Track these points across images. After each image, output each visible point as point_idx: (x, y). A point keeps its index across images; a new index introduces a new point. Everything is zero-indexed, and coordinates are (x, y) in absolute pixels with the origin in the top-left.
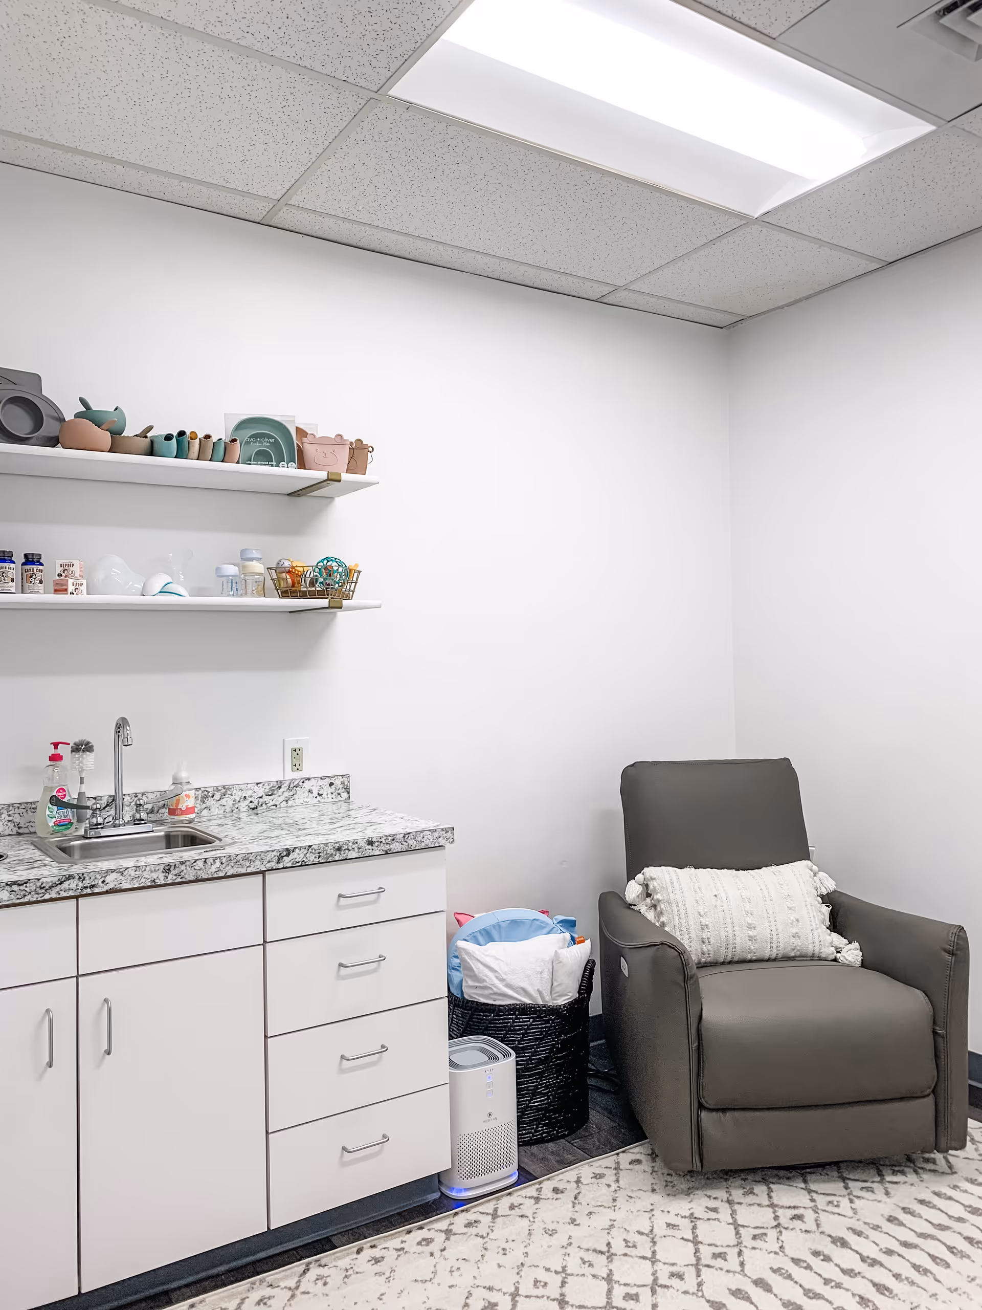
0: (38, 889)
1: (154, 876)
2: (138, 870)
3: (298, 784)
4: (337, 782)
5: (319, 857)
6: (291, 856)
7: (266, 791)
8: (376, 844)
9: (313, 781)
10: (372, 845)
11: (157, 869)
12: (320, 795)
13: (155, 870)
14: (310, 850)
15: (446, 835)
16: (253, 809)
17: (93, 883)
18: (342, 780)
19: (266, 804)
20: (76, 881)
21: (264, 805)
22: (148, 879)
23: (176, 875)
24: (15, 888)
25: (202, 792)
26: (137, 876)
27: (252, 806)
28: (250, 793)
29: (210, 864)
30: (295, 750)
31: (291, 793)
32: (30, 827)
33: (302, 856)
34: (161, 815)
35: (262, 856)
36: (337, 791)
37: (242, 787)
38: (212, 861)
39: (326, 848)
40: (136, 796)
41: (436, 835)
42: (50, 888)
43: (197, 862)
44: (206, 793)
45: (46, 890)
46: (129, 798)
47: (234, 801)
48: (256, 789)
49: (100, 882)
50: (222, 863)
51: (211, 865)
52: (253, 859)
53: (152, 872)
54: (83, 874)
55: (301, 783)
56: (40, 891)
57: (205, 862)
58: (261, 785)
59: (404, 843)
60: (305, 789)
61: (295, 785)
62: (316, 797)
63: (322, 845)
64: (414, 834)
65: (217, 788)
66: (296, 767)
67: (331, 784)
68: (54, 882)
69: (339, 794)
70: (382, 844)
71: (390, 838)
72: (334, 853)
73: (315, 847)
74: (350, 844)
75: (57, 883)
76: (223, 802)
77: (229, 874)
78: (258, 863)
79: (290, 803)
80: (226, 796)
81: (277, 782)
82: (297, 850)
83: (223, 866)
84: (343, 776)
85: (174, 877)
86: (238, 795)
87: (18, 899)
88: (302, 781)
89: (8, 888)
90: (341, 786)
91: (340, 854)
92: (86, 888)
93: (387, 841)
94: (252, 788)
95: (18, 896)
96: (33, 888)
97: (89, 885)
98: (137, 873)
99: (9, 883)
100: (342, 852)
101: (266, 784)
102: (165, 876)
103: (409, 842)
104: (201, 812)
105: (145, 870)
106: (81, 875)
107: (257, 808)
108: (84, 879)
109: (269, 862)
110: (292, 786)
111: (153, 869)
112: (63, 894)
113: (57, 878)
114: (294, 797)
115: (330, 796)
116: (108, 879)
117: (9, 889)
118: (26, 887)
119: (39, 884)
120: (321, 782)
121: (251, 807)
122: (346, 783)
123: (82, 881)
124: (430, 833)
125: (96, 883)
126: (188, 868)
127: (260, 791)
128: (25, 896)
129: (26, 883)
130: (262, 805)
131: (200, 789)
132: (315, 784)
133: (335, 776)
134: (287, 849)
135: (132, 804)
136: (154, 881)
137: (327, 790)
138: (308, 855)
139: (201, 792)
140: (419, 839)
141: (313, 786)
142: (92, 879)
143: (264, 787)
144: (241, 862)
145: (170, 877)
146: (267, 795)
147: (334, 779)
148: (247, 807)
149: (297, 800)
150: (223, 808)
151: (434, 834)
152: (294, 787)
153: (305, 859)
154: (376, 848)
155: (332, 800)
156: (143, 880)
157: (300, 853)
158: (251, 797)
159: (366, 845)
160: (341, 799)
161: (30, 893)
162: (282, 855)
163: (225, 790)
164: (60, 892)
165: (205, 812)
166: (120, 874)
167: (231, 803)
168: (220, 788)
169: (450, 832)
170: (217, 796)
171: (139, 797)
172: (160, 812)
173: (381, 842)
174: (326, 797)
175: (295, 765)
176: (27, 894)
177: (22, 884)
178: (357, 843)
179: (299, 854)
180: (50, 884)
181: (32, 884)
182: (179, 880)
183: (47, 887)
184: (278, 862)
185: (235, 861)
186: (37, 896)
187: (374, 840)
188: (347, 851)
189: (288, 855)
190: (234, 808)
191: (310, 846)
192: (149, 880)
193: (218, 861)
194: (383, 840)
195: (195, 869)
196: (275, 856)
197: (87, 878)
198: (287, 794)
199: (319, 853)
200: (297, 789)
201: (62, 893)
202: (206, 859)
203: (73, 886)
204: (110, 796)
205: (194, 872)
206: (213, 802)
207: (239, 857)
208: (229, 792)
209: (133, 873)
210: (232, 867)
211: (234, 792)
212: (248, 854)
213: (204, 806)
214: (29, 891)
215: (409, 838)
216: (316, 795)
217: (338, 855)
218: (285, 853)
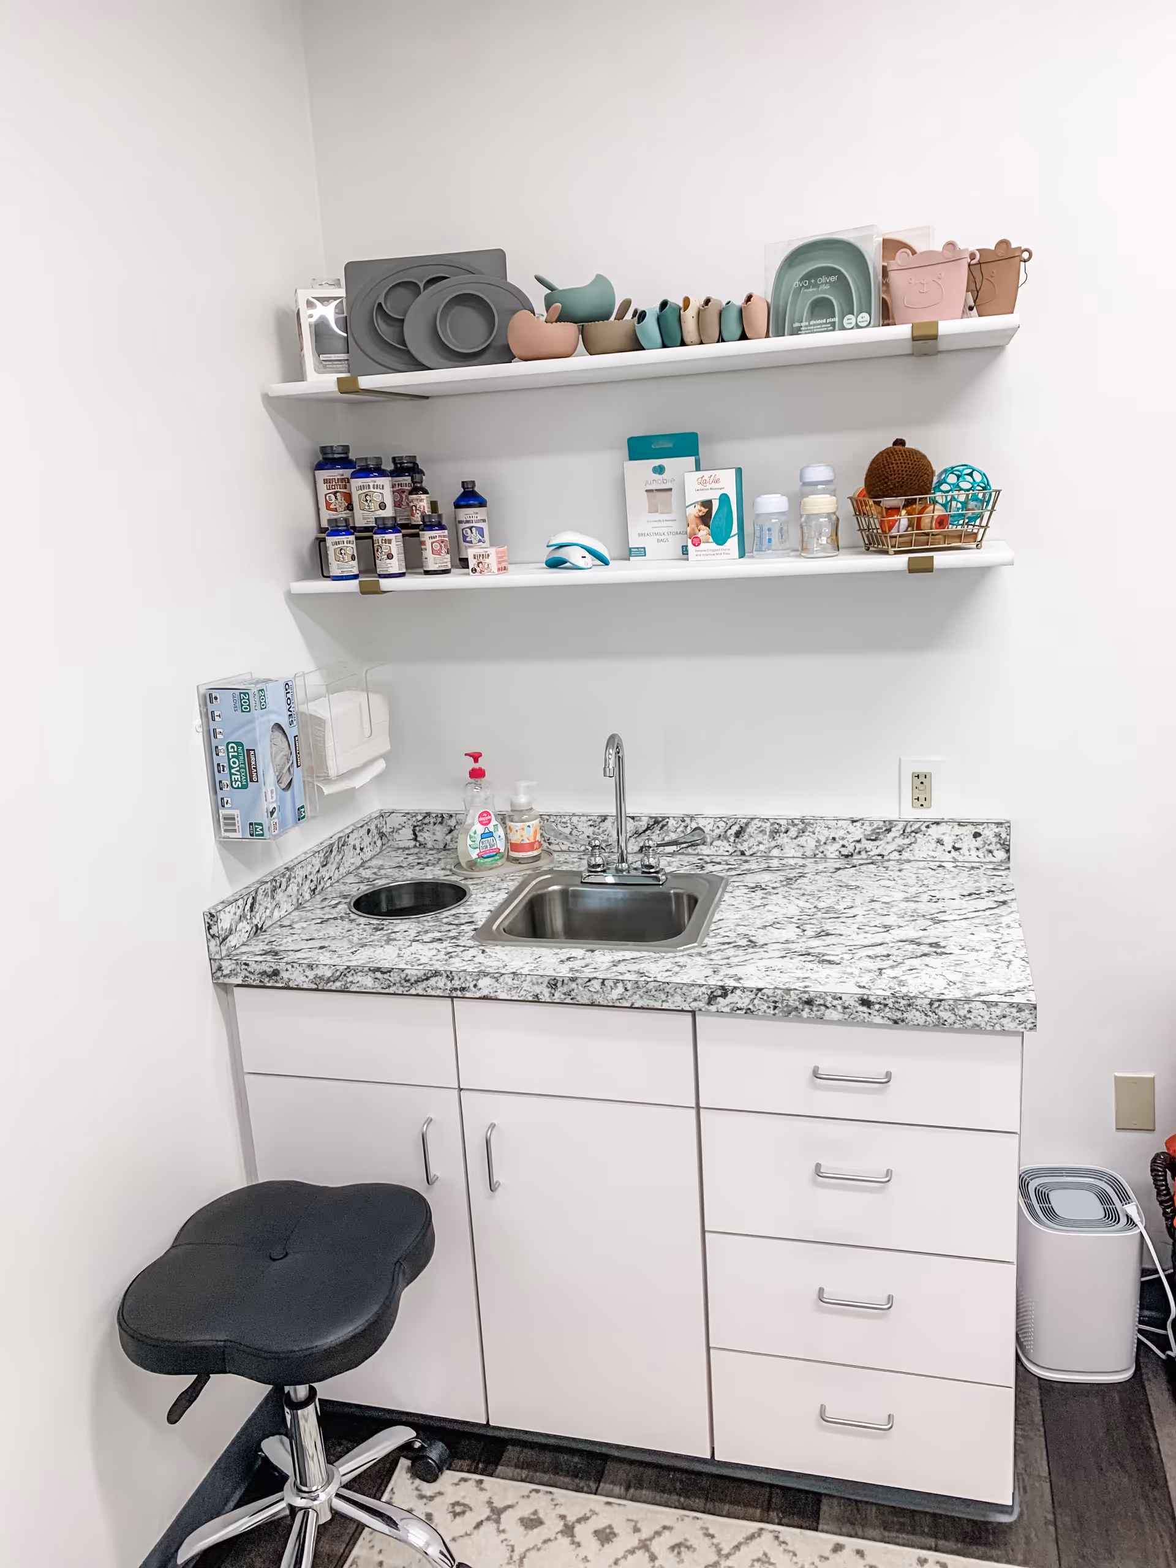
0: (403, 981)
1: (537, 989)
2: (516, 978)
3: (919, 828)
4: (988, 833)
5: (775, 1008)
6: (730, 998)
7: (867, 833)
8: (877, 1007)
9: (943, 828)
10: (869, 1007)
11: (540, 981)
12: (956, 849)
13: (538, 983)
14: (759, 995)
15: (1018, 1015)
16: (847, 856)
17: (463, 986)
18: (997, 830)
19: (867, 852)
20: (444, 980)
21: (863, 853)
22: (530, 992)
23: (565, 994)
24: (378, 975)
25: (772, 824)
26: (515, 986)
27: (845, 852)
28: (841, 833)
29: (609, 988)
30: (918, 776)
31: (907, 841)
32: (561, 844)
33: (747, 1001)
34: (716, 848)
35: (684, 990)
36: (987, 847)
37: (832, 824)
38: (612, 985)
39: (787, 997)
40: (683, 821)
41: (998, 1011)
42: (416, 982)
43: (592, 982)
44: (777, 827)
45: (412, 984)
46: (675, 822)
47: (818, 841)
48: (851, 828)
49: (472, 985)
50: (626, 990)
51: (612, 989)
52: (671, 991)
53: (533, 984)
54: (451, 972)
55: (923, 828)
56: (405, 984)
57: (603, 983)
58: (858, 824)
59: (930, 1013)
60: (930, 838)
61: (913, 829)
62: (949, 852)
63: (779, 992)
64: (951, 1002)
65: (793, 822)
66: (920, 801)
67: (977, 835)
68: (419, 975)
69: (990, 852)
70: (887, 1009)
71: (903, 1002)
72: (800, 1007)
73: (770, 992)
74: (829, 999)
75: (423, 978)
76: (802, 840)
77: (636, 1005)
78: (678, 998)
79: (906, 855)
80: (807, 834)
81: (884, 822)
82: (738, 992)
83: (628, 993)
84: (999, 824)
85: (563, 996)
86: (823, 834)
87: (383, 988)
88: (926, 824)
89: (370, 973)
90: (994, 840)
91: (811, 1010)
92: (456, 989)
93: (897, 1006)
94: (844, 826)
95: (382, 986)
96: (398, 979)
97: (459, 987)
98: (515, 982)
99: (372, 969)
100: (815, 1009)
101: (867, 823)
102: (551, 993)
103: (940, 1014)
104: (770, 851)
105: (525, 981)
106: (448, 973)
107: (852, 855)
108: (453, 979)
109: (695, 1000)
110: (908, 830)
111: (535, 981)
112: (430, 992)
113: (422, 972)
114: (911, 848)
115: (974, 853)
116: (481, 984)
117: (373, 975)
118: (390, 976)
119: (403, 975)
120: (958, 830)
121: (843, 853)
122: (1003, 836)
123: (451, 981)
124: (985, 1006)
125: (467, 985)
126: (580, 987)
127: (857, 832)
128: (389, 986)
129: (390, 972)
130: (859, 853)
131: (767, 819)
132: (948, 831)
133: (983, 823)
134: (723, 988)
135: (678, 830)
136: (537, 996)
137: (968, 843)
138: (756, 1002)
139: (768, 824)
140: (963, 1012)
141: (944, 834)
142: (462, 980)
143: (864, 827)
144: (653, 992)
145: (557, 994)
146: (867, 840)
147: (981, 827)
148: (837, 853)
149: (916, 852)
150: (802, 850)
151: (992, 1009)
152: (911, 831)
153: (751, 1007)
154: (876, 1013)
155: (978, 860)
156: (524, 993)
157: (743, 996)
158: (843, 839)
159: (857, 1005)
160: (993, 859)
161: (395, 984)
162: (715, 994)
163: (804, 826)
164: (427, 989)
165: (775, 852)
166: (494, 980)
167: (812, 843)
168: (796, 822)
169: (1027, 1011)
170: (793, 832)
171: (686, 822)
172: (714, 844)
173: (886, 1005)
174: (967, 853)
175: (918, 799)
176: (392, 984)
177: (386, 973)
178: (841, 998)
179: (741, 998)
180: (416, 978)
181: (396, 974)
182: (568, 1000)
183: (412, 981)
184: (709, 1003)
185: (644, 989)
186: (401, 988)
187: (872, 999)
188: (823, 1008)
189: (724, 995)
190: (817, 852)
191: (760, 990)
192: (531, 994)
193: (620, 985)
194: (890, 1002)
195: (589, 990)
196: (704, 994)
197: (456, 978)
198: (901, 841)
199: (775, 1002)
200: (917, 835)
201: (429, 990)
202: (604, 980)
203: (441, 985)
204: (651, 818)
205: (589, 994)
206: (786, 840)
207: (651, 986)
208: (810, 829)
209: (510, 982)
210: (641, 997)
211: (818, 829)
212: (664, 983)
213: (773, 844)
214: (393, 981)
215: (941, 1008)
216: (950, 848)
217: (807, 1010)
218: (719, 992)
